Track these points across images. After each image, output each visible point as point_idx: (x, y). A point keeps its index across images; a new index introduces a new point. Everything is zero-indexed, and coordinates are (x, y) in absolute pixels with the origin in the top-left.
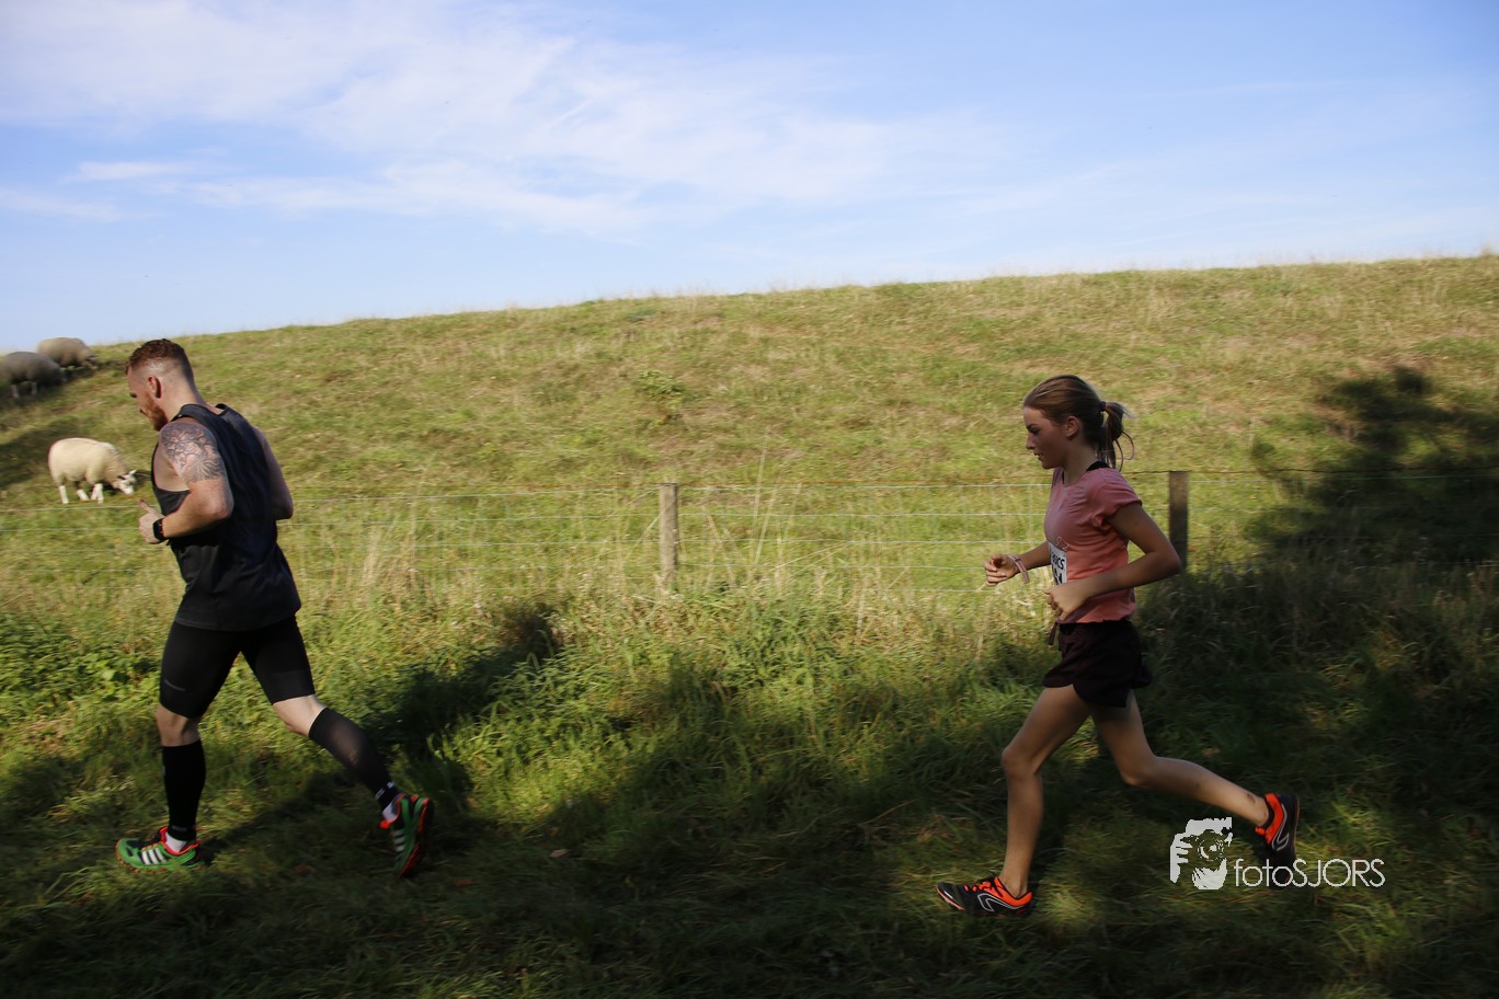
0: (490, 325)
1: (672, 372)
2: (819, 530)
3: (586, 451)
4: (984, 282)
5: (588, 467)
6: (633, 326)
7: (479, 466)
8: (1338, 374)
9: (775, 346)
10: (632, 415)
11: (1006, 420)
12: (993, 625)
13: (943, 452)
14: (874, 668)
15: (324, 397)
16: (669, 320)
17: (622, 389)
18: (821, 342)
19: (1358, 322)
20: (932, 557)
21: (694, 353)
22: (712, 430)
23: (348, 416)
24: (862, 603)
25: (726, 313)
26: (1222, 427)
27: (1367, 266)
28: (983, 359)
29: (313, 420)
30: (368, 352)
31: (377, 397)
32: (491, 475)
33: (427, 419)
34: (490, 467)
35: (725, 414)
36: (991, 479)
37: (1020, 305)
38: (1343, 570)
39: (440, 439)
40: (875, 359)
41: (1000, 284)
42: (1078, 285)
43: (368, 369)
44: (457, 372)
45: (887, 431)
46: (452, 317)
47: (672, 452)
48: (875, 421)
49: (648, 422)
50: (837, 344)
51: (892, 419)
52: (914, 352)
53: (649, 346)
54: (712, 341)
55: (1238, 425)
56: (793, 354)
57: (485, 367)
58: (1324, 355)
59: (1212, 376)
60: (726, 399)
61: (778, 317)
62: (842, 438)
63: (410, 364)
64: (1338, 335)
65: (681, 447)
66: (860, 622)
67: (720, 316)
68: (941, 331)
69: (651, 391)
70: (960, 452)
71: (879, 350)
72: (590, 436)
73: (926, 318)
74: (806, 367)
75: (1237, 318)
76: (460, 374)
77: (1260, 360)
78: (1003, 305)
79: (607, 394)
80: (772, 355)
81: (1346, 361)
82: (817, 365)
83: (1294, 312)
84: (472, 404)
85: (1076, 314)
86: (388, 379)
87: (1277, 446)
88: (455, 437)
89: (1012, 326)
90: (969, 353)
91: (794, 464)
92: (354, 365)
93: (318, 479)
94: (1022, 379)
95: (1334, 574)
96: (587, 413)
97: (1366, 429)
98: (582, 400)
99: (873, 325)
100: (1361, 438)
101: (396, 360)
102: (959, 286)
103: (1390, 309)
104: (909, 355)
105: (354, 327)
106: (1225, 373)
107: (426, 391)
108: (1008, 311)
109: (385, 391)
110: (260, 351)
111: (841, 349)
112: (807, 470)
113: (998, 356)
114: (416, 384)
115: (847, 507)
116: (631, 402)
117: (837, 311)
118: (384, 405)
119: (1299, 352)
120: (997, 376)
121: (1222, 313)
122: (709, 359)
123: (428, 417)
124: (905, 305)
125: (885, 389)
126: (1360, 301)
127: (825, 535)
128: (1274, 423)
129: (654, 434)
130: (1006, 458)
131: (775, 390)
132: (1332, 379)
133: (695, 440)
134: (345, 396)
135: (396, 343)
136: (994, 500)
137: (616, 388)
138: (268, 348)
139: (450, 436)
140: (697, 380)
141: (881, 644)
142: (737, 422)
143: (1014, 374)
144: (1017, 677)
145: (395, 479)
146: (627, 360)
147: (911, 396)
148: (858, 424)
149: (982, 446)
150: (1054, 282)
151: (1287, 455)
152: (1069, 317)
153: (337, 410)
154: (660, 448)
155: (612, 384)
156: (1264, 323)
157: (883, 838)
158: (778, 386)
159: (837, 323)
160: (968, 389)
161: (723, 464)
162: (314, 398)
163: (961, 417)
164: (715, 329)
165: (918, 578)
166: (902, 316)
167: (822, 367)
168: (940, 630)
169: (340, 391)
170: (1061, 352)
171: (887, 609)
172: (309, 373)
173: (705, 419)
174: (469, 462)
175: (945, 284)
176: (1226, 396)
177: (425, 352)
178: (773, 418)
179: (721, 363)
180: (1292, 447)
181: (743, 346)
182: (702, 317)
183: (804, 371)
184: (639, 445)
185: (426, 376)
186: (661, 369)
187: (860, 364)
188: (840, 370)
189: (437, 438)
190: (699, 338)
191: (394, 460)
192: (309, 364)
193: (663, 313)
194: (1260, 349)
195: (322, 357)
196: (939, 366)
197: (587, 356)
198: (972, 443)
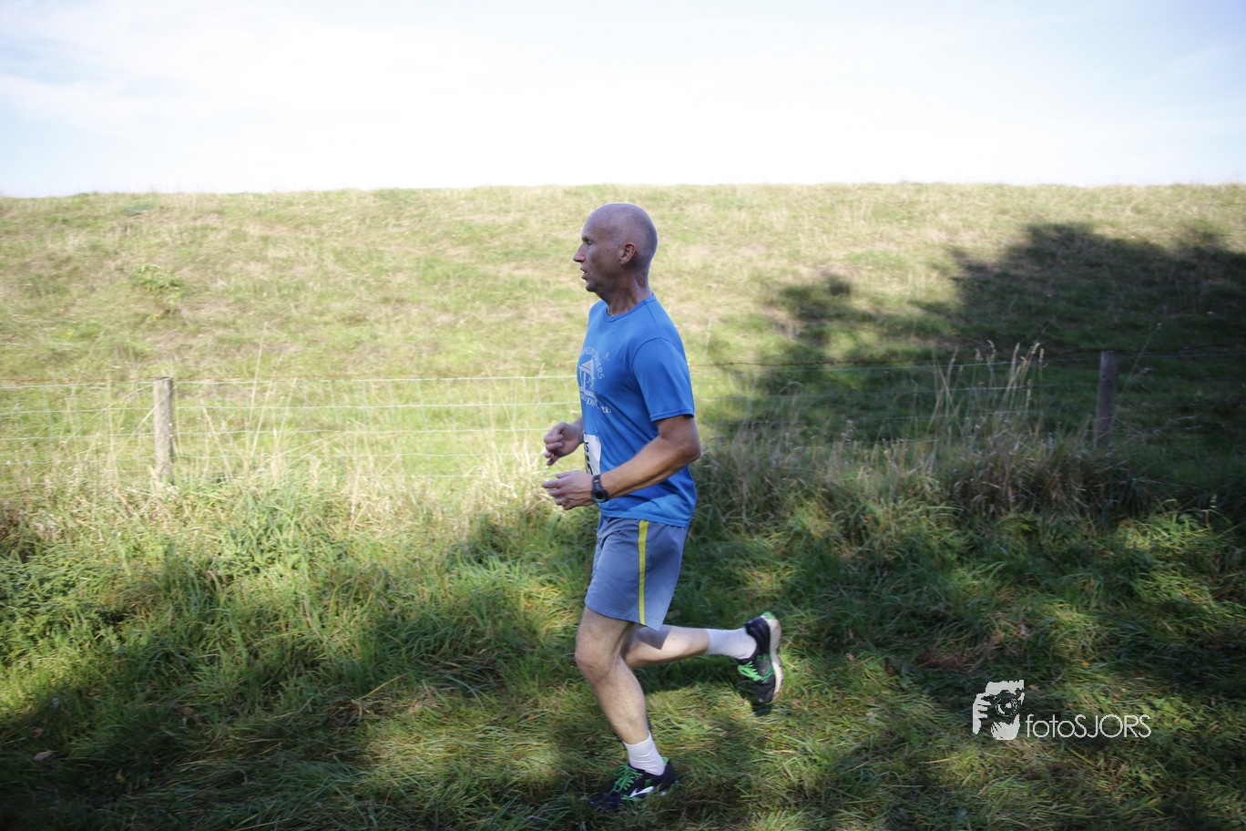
1: (170, 267)
2: (316, 421)
3: (80, 345)
4: (475, 189)
5: (81, 361)
6: (131, 220)
8: (783, 280)
9: (275, 245)
10: (128, 310)
11: (493, 318)
12: (478, 507)
13: (436, 347)
14: (368, 552)
16: (167, 215)
17: (118, 283)
18: (320, 241)
19: (800, 235)
20: (425, 444)
21: (193, 249)
22: (211, 325)
24: (355, 490)
25: (226, 210)
26: (685, 325)
27: (808, 187)
28: (473, 261)
35: (224, 309)
36: (479, 371)
37: (507, 212)
38: (785, 451)
40: (372, 259)
41: (490, 192)
42: (560, 196)
45: (381, 327)
47: (170, 346)
48: (371, 318)
49: (145, 316)
50: (336, 244)
51: (387, 316)
52: (408, 253)
53: (146, 240)
54: (211, 237)
55: (699, 323)
56: (292, 253)
58: (772, 264)
59: (678, 280)
60: (226, 295)
61: (278, 216)
62: (339, 334)
64: (783, 246)
65: (180, 341)
66: (353, 508)
67: (220, 213)
68: (434, 234)
69: (148, 286)
70: (451, 347)
71: (376, 250)
72: (83, 328)
73: (420, 221)
74: (305, 265)
75: (699, 229)
77: (718, 266)
78: (492, 212)
79: (102, 288)
80: (271, 253)
81: (790, 269)
82: (315, 263)
83: (747, 225)
85: (558, 222)
87: (731, 342)
89: (500, 230)
90: (460, 255)
91: (292, 358)
94: (508, 279)
95: (777, 453)
96: (81, 307)
97: (807, 327)
98: (75, 293)
99: (370, 227)
100: (801, 336)
102: (452, 193)
103: (826, 225)
104: (403, 256)
106: (688, 277)
108: (496, 217)
111: (339, 249)
112: (306, 363)
113: (486, 258)
115: (343, 399)
116: (128, 296)
117: (336, 213)
119: (751, 260)
120: (485, 277)
121: (686, 224)
122: (208, 255)
124: (401, 209)
125: (381, 288)
126: (802, 217)
127: (322, 426)
128: (727, 321)
129: (152, 327)
130: (493, 352)
131: (275, 287)
132: (778, 283)
133: (194, 335)
136: (481, 391)
137: (111, 282)
140: (196, 275)
141: (374, 528)
142: (236, 317)
143: (501, 275)
144: (501, 555)
146: (124, 254)
147: (405, 295)
148: (355, 320)
149: (471, 341)
150: (539, 192)
151: (741, 350)
152: (552, 224)
154: (158, 342)
155: (108, 278)
156: (721, 234)
157: (376, 713)
158: (278, 283)
159: (336, 224)
160: (459, 289)
161: (222, 358)
163: (451, 314)
164: (214, 226)
165: (410, 465)
166: (398, 219)
167: (321, 266)
168: (430, 514)
170: (544, 256)
171: (379, 495)
173: (204, 314)
175: (439, 190)
176: (689, 298)
178: (272, 314)
179: (221, 259)
180: (744, 343)
181: (243, 244)
182: (202, 214)
183: (303, 269)
184: (134, 339)
186: (160, 264)
187: (357, 264)
188: (338, 269)
190: (198, 234)
193: (162, 208)
194: (718, 257)
196: (432, 267)
197: (80, 249)
198: (462, 338)
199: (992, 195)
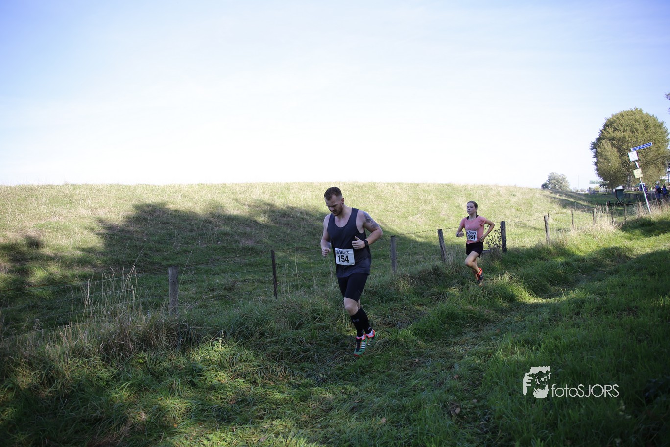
97: (12, 267)
100: (10, 271)
103: (22, 208)
199: (114, 190)
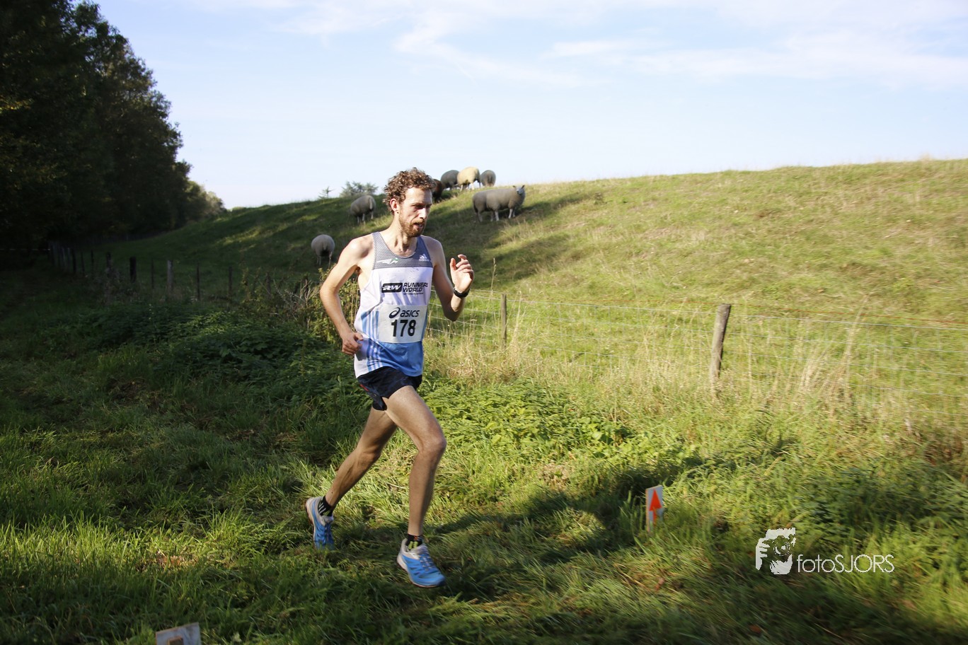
0: (905, 174)
7: (894, 297)
15: (756, 230)
23: (777, 247)
29: (748, 248)
30: (796, 194)
31: (802, 232)
32: (905, 306)
33: (847, 254)
34: (904, 299)
39: (857, 271)
43: (795, 208)
44: (875, 214)
46: (869, 166)
57: (901, 211)
63: (832, 207)
76: (876, 216)
84: (888, 242)
86: (812, 217)
88: (871, 271)
92: (784, 204)
93: (751, 297)
101: (819, 202)
105: (784, 172)
107: (846, 229)
109: (810, 227)
110: (705, 190)
114: (837, 223)
118: (808, 239)
123: (847, 252)
134: (775, 230)
135: (820, 187)
138: (711, 187)
139: (867, 270)
145: (817, 302)
153: (768, 241)
162: (750, 230)
169: (771, 225)
172: (746, 209)
174: (885, 293)
177: (845, 195)
185: (846, 216)
189: (856, 271)
191: (818, 286)
192: (746, 202)
195: (756, 197)
